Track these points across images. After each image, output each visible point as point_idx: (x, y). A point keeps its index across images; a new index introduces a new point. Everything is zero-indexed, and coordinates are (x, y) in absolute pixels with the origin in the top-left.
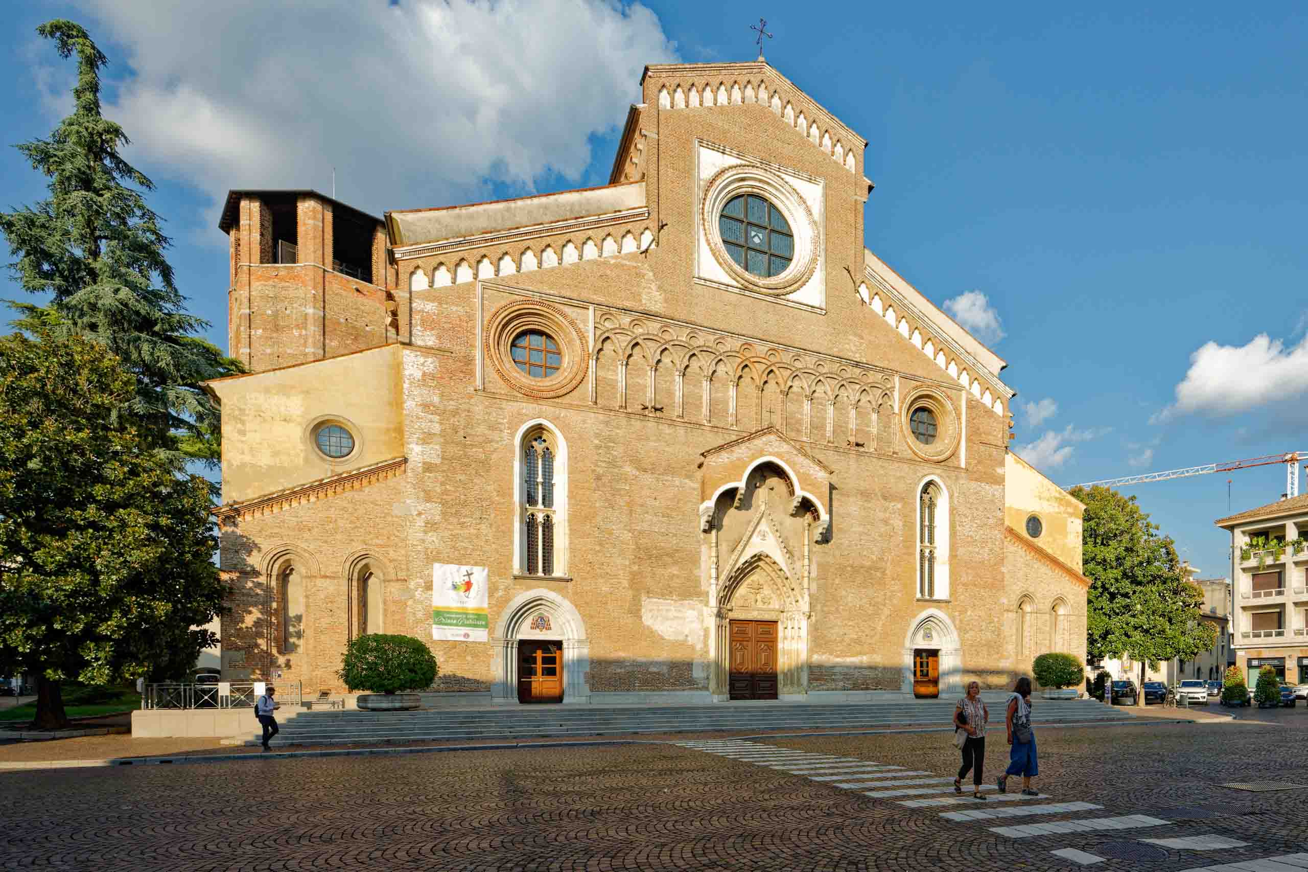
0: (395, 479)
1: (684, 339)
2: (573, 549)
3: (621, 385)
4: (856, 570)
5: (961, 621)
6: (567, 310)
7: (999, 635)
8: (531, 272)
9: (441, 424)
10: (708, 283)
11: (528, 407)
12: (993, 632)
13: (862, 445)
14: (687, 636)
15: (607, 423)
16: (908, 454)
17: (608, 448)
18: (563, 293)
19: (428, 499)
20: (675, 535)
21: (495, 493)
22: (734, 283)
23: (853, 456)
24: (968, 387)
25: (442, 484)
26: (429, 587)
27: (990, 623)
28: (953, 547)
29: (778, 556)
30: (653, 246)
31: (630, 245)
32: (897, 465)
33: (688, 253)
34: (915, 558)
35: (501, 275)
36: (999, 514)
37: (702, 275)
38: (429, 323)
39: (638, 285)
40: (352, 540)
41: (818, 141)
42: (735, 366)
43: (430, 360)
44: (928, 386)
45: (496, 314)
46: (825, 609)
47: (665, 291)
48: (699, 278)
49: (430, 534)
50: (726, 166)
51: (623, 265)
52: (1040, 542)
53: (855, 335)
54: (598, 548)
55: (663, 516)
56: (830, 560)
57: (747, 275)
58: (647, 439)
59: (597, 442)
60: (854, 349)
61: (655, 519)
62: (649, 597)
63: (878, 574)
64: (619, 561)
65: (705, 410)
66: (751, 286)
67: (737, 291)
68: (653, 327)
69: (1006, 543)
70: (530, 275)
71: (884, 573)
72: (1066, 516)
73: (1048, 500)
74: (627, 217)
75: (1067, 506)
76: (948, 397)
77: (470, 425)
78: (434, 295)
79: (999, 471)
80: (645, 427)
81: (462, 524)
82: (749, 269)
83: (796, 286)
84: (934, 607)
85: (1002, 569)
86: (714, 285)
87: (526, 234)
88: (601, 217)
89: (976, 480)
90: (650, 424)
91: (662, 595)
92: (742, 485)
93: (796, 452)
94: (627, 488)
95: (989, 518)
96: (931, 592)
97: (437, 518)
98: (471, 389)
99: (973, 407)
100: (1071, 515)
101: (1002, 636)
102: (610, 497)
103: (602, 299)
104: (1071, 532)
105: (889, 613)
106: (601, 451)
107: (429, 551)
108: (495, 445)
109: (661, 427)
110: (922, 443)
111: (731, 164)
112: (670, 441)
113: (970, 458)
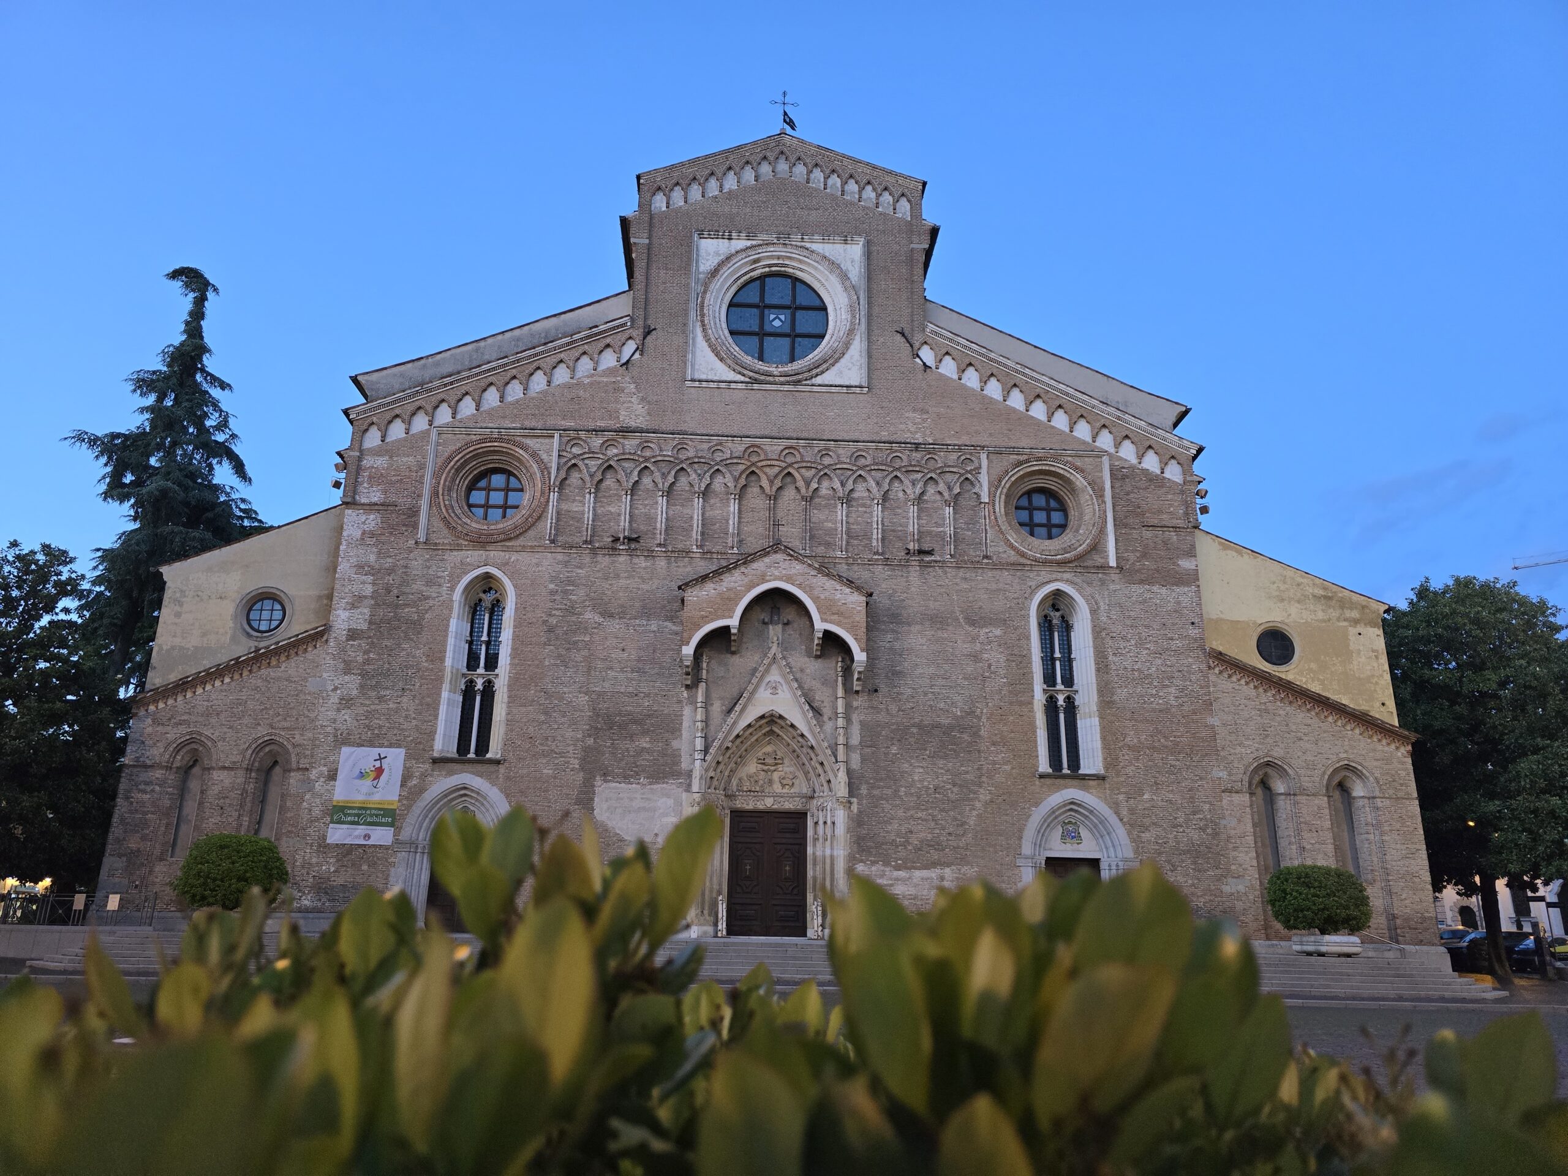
0: (315, 651)
1: (670, 453)
2: (510, 722)
3: (589, 516)
4: (925, 731)
5: (1132, 811)
6: (528, 442)
7: (1216, 835)
8: (492, 408)
9: (374, 584)
10: (704, 384)
11: (473, 555)
12: (1203, 829)
13: (930, 553)
14: (656, 835)
15: (566, 564)
16: (1012, 556)
17: (565, 592)
18: (527, 424)
19: (347, 671)
20: (648, 695)
21: (424, 659)
22: (743, 379)
23: (915, 570)
24: (1112, 450)
25: (366, 652)
26: (332, 776)
27: (1194, 813)
28: (1105, 690)
29: (796, 715)
30: (636, 356)
31: (609, 360)
32: (990, 574)
33: (683, 353)
34: (1032, 711)
35: (459, 417)
36: (1193, 632)
37: (696, 377)
38: (377, 478)
39: (617, 401)
40: (259, 724)
41: (857, 196)
42: (737, 474)
43: (372, 517)
44: (1039, 459)
45: (450, 459)
46: (876, 792)
47: (649, 403)
48: (693, 380)
49: (343, 712)
50: (732, 252)
51: (599, 383)
52: (1288, 672)
53: (914, 410)
54: (543, 718)
55: (633, 671)
56: (882, 717)
57: (760, 366)
58: (617, 576)
59: (552, 586)
60: (912, 428)
61: (621, 676)
62: (606, 781)
63: (966, 737)
64: (569, 734)
65: (696, 534)
66: (763, 378)
67: (740, 386)
68: (631, 444)
69: (1212, 678)
70: (490, 413)
71: (976, 734)
72: (1345, 624)
73: (1299, 602)
74: (605, 331)
75: (1342, 608)
76: (1076, 469)
77: (405, 582)
78: (386, 449)
79: (1186, 564)
80: (614, 562)
81: (381, 699)
82: (766, 356)
83: (824, 366)
84: (1075, 787)
85: (1211, 721)
86: (712, 385)
87: (489, 370)
88: (576, 337)
89: (1141, 582)
90: (622, 559)
91: (625, 778)
92: (734, 622)
93: (814, 573)
94: (587, 639)
95: (1172, 639)
96: (1074, 763)
97: (355, 692)
98: (412, 542)
99: (1124, 477)
100: (1356, 622)
101: (1223, 836)
102: (564, 653)
103: (571, 424)
104: (1359, 652)
105: (988, 798)
106: (557, 597)
107: (339, 732)
108: (431, 602)
109: (636, 560)
110: (1039, 537)
111: (738, 248)
112: (647, 576)
113: (1127, 551)
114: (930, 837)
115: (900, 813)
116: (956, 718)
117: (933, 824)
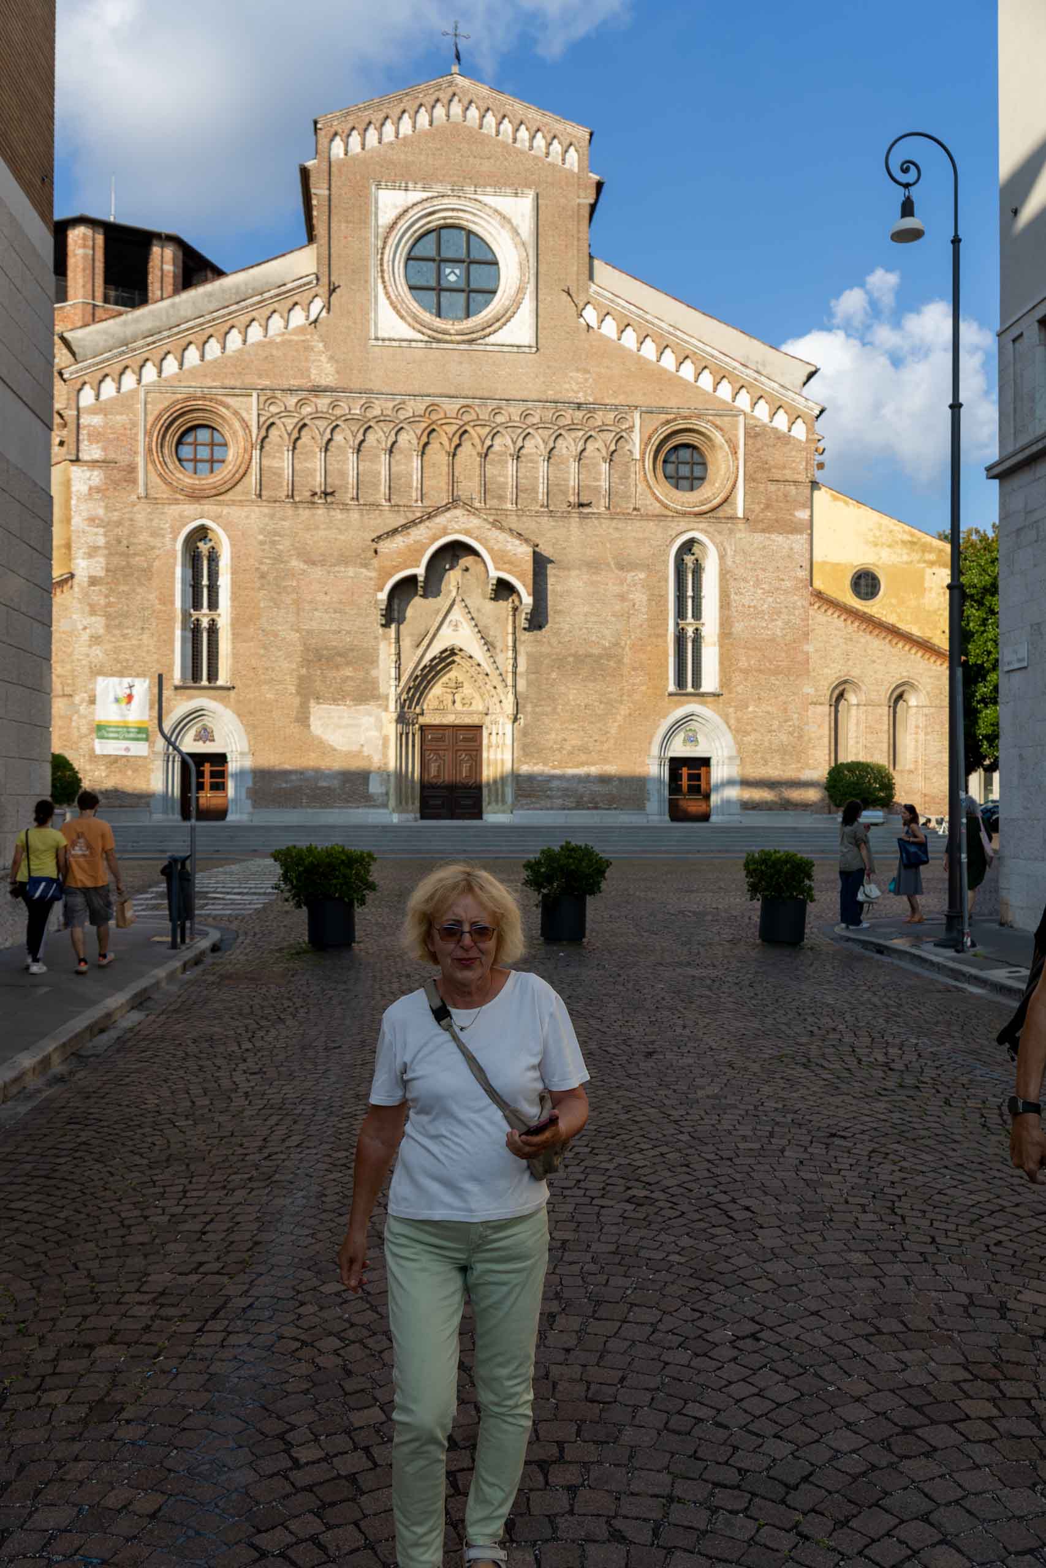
0: (63, 596)
1: (358, 412)
2: (235, 656)
3: (287, 472)
4: (579, 659)
5: (738, 720)
6: (229, 400)
7: (800, 737)
8: (194, 367)
9: (105, 535)
10: (387, 343)
11: (190, 509)
12: (791, 733)
14: (362, 745)
15: (272, 516)
16: (657, 508)
17: (273, 543)
18: (226, 383)
19: (93, 613)
21: (157, 602)
22: (420, 337)
23: (575, 521)
24: (748, 409)
25: (107, 596)
26: (92, 701)
27: (786, 721)
28: (725, 623)
29: (475, 649)
30: (324, 313)
31: (298, 318)
32: (638, 524)
33: (364, 312)
34: (666, 642)
35: (163, 375)
36: (801, 574)
37: (381, 335)
38: (96, 436)
39: (307, 360)
41: (527, 144)
42: (419, 432)
43: (96, 473)
44: (685, 418)
45: (158, 418)
46: (537, 710)
47: (337, 361)
48: (377, 339)
49: (94, 648)
50: (410, 204)
51: (290, 341)
52: (873, 608)
53: (578, 370)
54: (262, 652)
55: (335, 612)
56: (545, 649)
57: (438, 323)
58: (317, 528)
59: (261, 537)
60: (575, 388)
61: (326, 616)
62: (319, 703)
63: (612, 664)
64: (285, 665)
65: (383, 489)
66: (440, 336)
67: (420, 345)
68: (323, 402)
69: (811, 612)
70: (193, 371)
71: (620, 662)
72: (923, 565)
73: (889, 546)
74: (293, 289)
75: (923, 552)
76: (717, 427)
77: (133, 534)
78: (100, 408)
79: (803, 515)
80: (314, 515)
81: (124, 636)
82: (443, 314)
83: (498, 325)
84: (695, 702)
85: (806, 648)
86: (394, 344)
87: (187, 330)
88: (266, 295)
89: (763, 531)
90: (320, 512)
91: (334, 700)
92: (420, 571)
93: (489, 526)
94: (294, 584)
95: (783, 580)
96: (697, 683)
97: (101, 631)
98: (134, 497)
99: (757, 435)
100: (932, 564)
101: (806, 738)
102: (276, 596)
103: (267, 383)
104: (931, 589)
105: (628, 712)
106: (266, 547)
107: (93, 665)
108: (157, 552)
109: (332, 513)
110: (683, 490)
111: (415, 201)
112: (343, 528)
113: (753, 503)
114: (580, 743)
115: (558, 725)
116: (605, 649)
117: (582, 733)
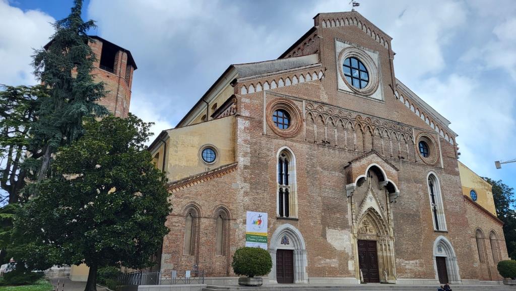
0: (234, 173)
1: (336, 114)
2: (299, 205)
3: (315, 132)
4: (409, 215)
5: (454, 242)
6: (295, 102)
9: (250, 148)
10: (343, 91)
11: (281, 142)
14: (345, 249)
15: (310, 149)
17: (311, 159)
18: (293, 95)
19: (245, 181)
20: (337, 199)
21: (270, 179)
22: (352, 91)
23: (401, 163)
25: (251, 175)
26: (245, 222)
27: (466, 243)
28: (445, 205)
29: (377, 208)
30: (323, 77)
31: (315, 77)
32: (418, 167)
33: (335, 80)
34: (431, 211)
35: (271, 88)
36: (460, 190)
37: (341, 88)
39: (319, 92)
40: (216, 200)
42: (355, 124)
43: (247, 122)
45: (270, 104)
46: (398, 235)
47: (328, 95)
49: (245, 197)
50: (345, 48)
51: (313, 85)
54: (309, 204)
55: (333, 190)
56: (398, 211)
58: (325, 155)
59: (307, 156)
61: (330, 191)
62: (329, 229)
63: (417, 218)
64: (317, 210)
67: (352, 94)
68: (325, 109)
70: (281, 88)
71: (419, 217)
73: (477, 183)
74: (315, 67)
75: (485, 186)
76: (433, 137)
77: (260, 149)
79: (457, 169)
80: (324, 150)
81: (257, 193)
82: (354, 85)
83: (372, 92)
84: (442, 235)
85: (466, 216)
86: (345, 92)
88: (307, 67)
89: (449, 174)
90: (326, 149)
91: (334, 227)
92: (366, 176)
93: (384, 162)
94: (319, 177)
95: (456, 191)
97: (248, 190)
98: (261, 134)
99: (442, 141)
100: (487, 190)
101: (472, 250)
102: (313, 181)
103: (307, 98)
104: (489, 198)
105: (424, 237)
106: (309, 161)
107: (245, 205)
108: (270, 158)
109: (330, 150)
112: (333, 156)
113: (445, 163)
114: (412, 250)
115: (405, 242)
116: (415, 212)
117: (413, 246)
